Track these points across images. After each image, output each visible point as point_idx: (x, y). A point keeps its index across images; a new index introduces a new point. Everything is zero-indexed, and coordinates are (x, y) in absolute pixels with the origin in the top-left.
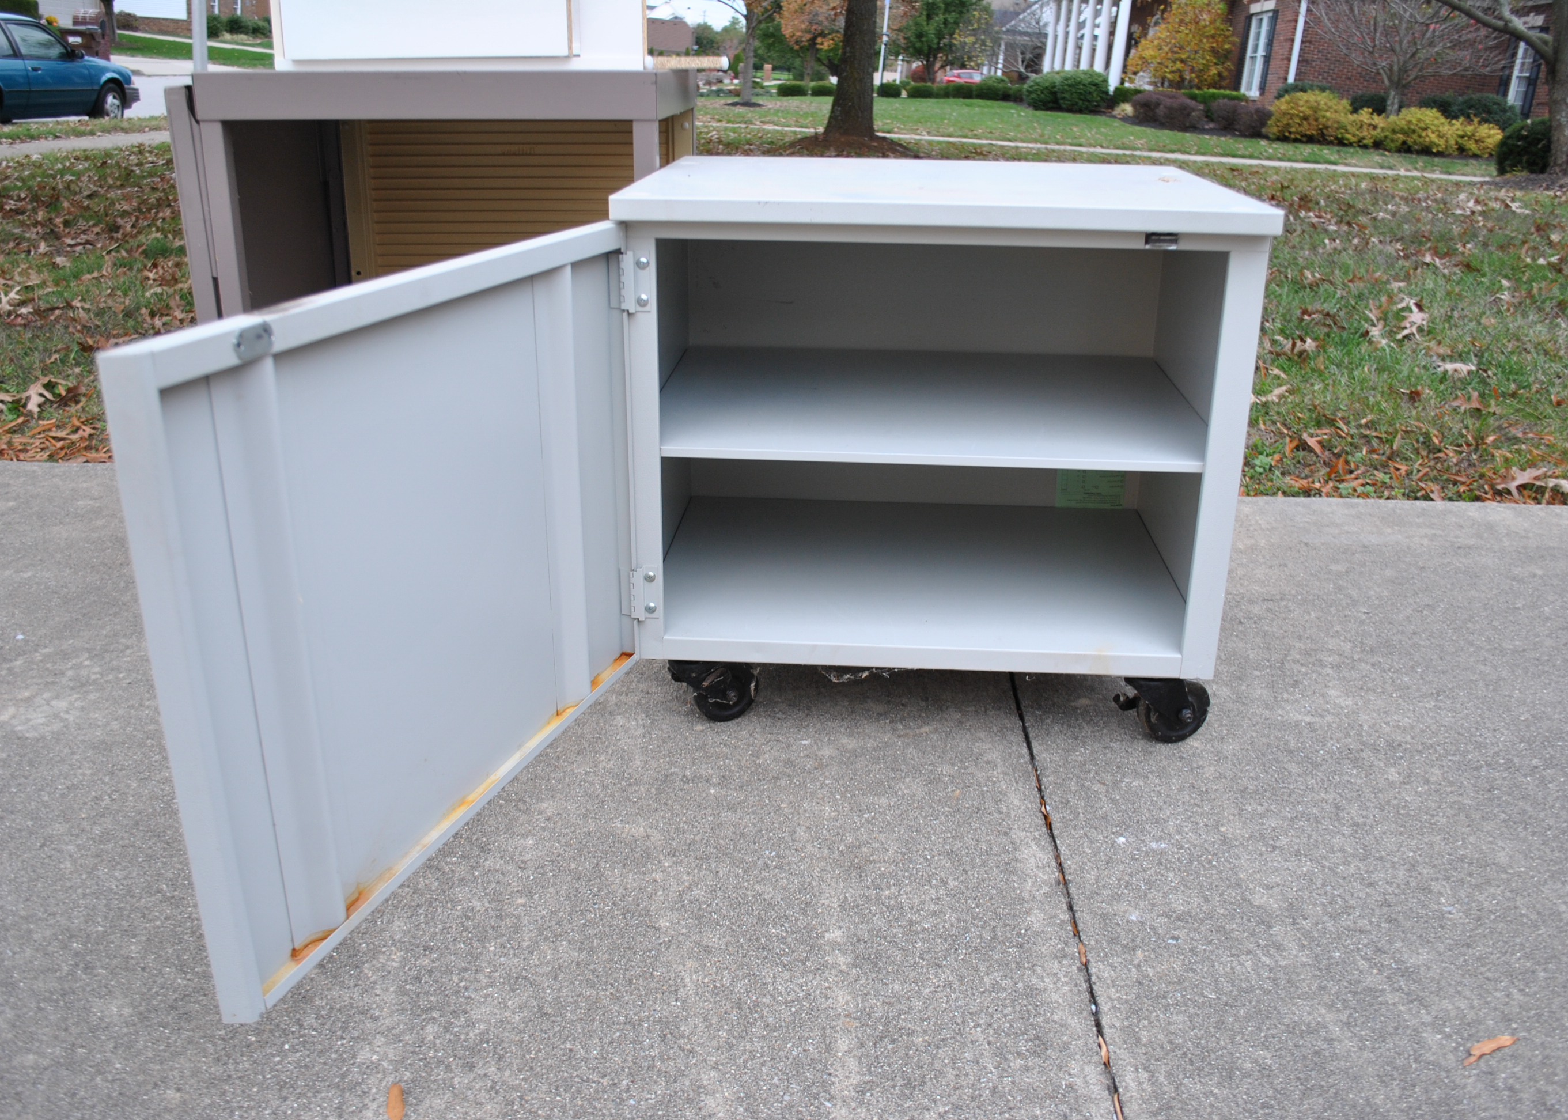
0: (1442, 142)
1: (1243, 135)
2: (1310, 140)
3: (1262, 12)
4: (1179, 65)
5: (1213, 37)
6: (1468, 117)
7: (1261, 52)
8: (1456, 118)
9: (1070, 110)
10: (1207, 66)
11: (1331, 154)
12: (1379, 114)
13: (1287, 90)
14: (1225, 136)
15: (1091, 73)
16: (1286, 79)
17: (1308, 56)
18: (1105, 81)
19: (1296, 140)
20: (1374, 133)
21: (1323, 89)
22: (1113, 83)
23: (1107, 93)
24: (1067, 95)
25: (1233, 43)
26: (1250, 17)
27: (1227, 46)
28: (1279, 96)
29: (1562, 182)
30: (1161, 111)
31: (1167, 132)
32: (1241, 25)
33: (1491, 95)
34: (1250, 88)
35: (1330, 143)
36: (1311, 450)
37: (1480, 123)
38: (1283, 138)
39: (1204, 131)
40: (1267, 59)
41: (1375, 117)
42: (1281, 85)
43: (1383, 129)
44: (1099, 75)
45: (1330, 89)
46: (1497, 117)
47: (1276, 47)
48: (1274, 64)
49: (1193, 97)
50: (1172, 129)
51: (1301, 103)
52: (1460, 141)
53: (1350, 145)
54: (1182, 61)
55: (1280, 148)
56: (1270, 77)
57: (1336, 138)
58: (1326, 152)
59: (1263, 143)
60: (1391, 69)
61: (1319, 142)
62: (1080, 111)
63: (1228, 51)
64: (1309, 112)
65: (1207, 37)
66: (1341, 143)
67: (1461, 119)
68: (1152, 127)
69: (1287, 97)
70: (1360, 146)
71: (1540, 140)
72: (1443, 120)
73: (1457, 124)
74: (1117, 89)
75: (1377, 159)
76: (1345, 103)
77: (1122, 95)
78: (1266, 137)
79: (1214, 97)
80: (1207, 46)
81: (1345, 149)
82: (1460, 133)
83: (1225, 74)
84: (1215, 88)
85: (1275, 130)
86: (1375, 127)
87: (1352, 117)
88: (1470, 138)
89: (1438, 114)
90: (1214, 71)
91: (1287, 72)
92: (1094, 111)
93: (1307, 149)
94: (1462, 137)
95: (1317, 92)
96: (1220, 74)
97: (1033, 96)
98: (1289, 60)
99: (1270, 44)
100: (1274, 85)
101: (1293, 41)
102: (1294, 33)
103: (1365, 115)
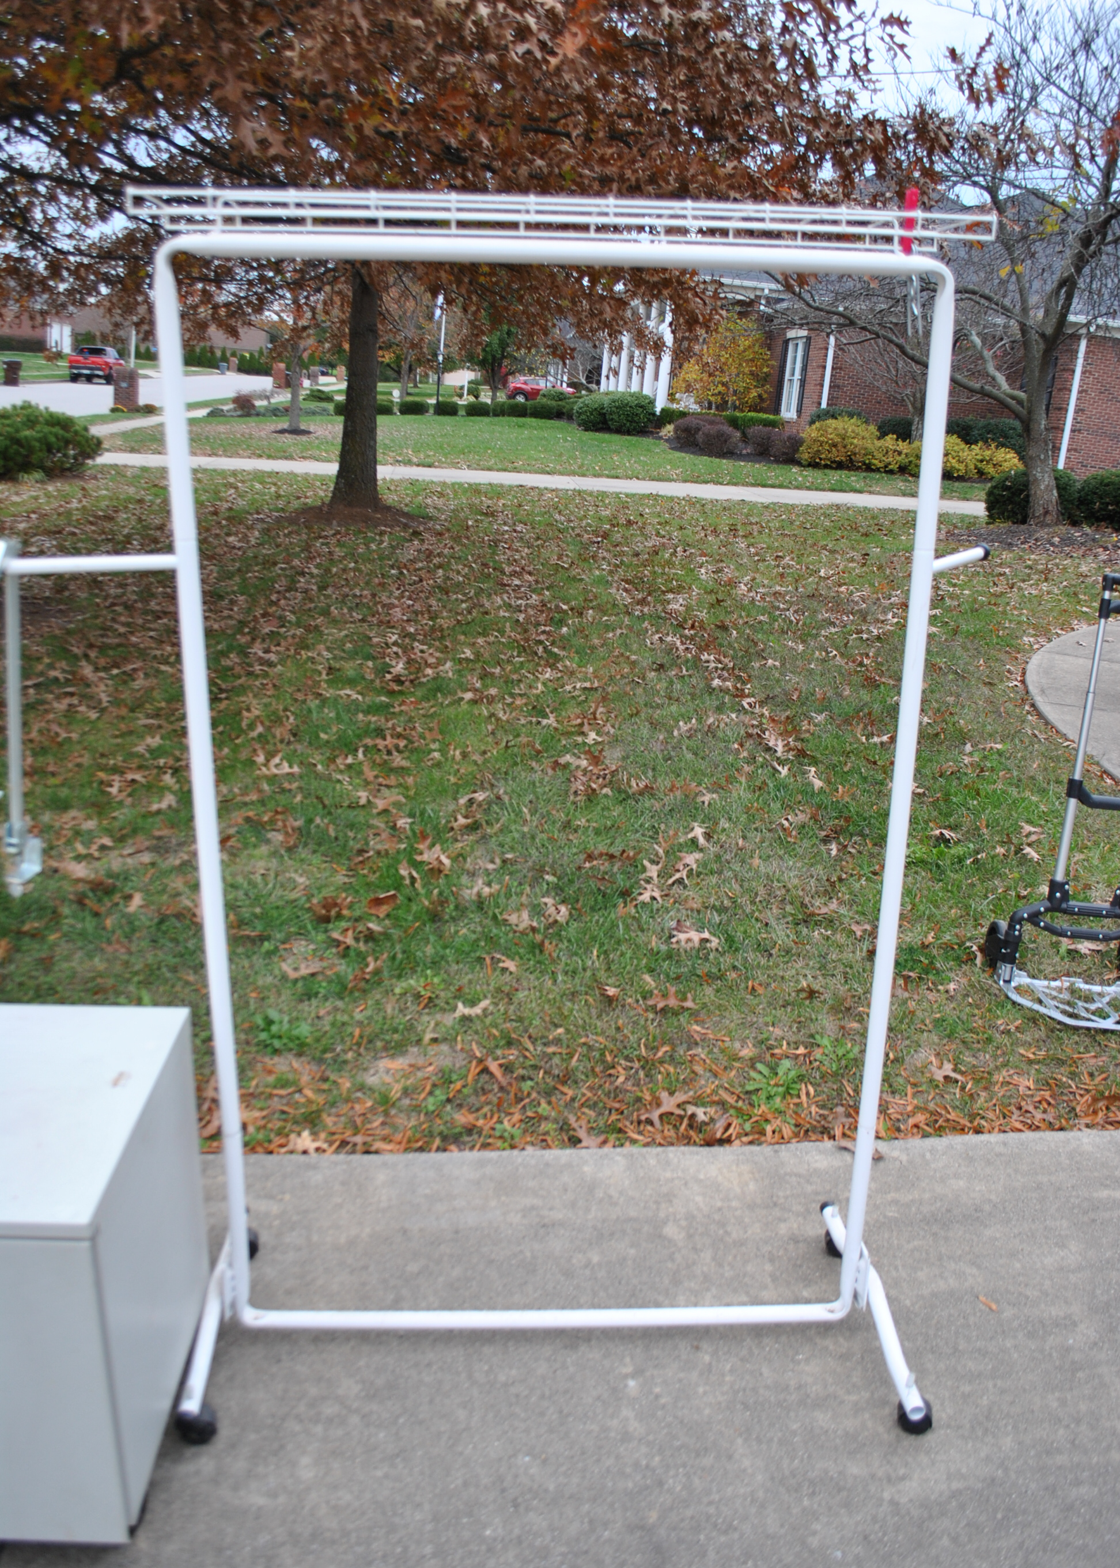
0: (962, 467)
1: (777, 461)
2: (839, 466)
3: (797, 338)
4: (720, 388)
5: (752, 360)
6: (986, 442)
7: (797, 376)
8: (976, 442)
9: (619, 431)
10: (747, 389)
11: (857, 481)
12: (904, 441)
13: (819, 416)
14: (759, 462)
15: (638, 396)
16: (820, 404)
17: (840, 382)
18: (652, 402)
19: (826, 467)
20: (899, 458)
21: (851, 415)
22: (659, 406)
23: (654, 414)
24: (615, 417)
25: (772, 367)
26: (787, 342)
27: (765, 370)
28: (812, 422)
29: (1038, 535)
30: (700, 437)
31: (705, 458)
32: (779, 350)
33: (1007, 421)
34: (789, 412)
35: (858, 469)
36: (491, 1074)
37: (997, 447)
38: (814, 465)
39: (741, 457)
40: (803, 382)
41: (900, 443)
42: (814, 409)
43: (907, 455)
44: (646, 397)
45: (859, 415)
46: (1013, 441)
47: (809, 373)
48: (808, 388)
49: (734, 422)
50: (710, 456)
51: (830, 430)
52: (979, 465)
53: (878, 470)
54: (723, 384)
55: (811, 474)
56: (805, 401)
57: (864, 464)
58: (854, 478)
59: (795, 469)
60: (914, 396)
61: (849, 469)
62: (629, 433)
63: (767, 375)
64: (838, 440)
65: (747, 361)
66: (869, 468)
67: (980, 444)
68: (693, 453)
69: (817, 424)
70: (886, 472)
71: (1022, 491)
72: (963, 445)
73: (976, 448)
74: (663, 410)
75: (901, 485)
76: (872, 428)
77: (668, 416)
78: (799, 463)
79: (753, 422)
80: (747, 370)
81: (872, 475)
82: (979, 457)
83: (765, 396)
84: (756, 411)
85: (806, 456)
86: (900, 453)
87: (879, 443)
88: (988, 462)
89: (958, 441)
90: (754, 394)
91: (820, 397)
92: (642, 432)
93: (835, 476)
94: (982, 461)
95: (846, 419)
96: (760, 396)
97: (583, 417)
98: (822, 386)
99: (804, 369)
100: (810, 410)
101: (824, 367)
102: (825, 360)
103: (890, 441)
